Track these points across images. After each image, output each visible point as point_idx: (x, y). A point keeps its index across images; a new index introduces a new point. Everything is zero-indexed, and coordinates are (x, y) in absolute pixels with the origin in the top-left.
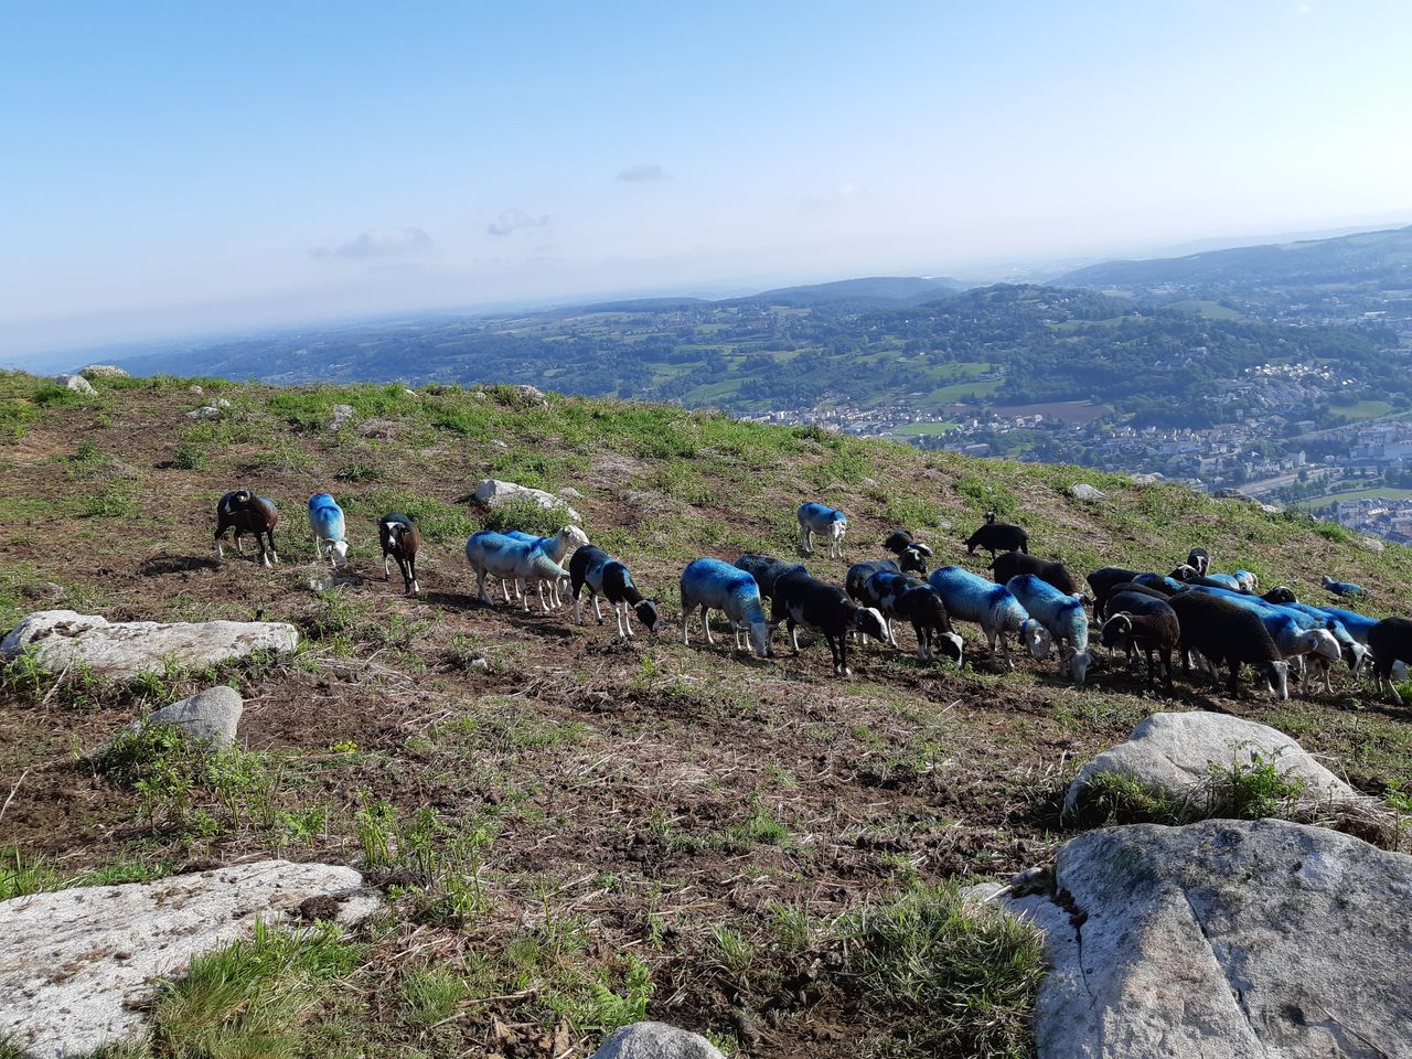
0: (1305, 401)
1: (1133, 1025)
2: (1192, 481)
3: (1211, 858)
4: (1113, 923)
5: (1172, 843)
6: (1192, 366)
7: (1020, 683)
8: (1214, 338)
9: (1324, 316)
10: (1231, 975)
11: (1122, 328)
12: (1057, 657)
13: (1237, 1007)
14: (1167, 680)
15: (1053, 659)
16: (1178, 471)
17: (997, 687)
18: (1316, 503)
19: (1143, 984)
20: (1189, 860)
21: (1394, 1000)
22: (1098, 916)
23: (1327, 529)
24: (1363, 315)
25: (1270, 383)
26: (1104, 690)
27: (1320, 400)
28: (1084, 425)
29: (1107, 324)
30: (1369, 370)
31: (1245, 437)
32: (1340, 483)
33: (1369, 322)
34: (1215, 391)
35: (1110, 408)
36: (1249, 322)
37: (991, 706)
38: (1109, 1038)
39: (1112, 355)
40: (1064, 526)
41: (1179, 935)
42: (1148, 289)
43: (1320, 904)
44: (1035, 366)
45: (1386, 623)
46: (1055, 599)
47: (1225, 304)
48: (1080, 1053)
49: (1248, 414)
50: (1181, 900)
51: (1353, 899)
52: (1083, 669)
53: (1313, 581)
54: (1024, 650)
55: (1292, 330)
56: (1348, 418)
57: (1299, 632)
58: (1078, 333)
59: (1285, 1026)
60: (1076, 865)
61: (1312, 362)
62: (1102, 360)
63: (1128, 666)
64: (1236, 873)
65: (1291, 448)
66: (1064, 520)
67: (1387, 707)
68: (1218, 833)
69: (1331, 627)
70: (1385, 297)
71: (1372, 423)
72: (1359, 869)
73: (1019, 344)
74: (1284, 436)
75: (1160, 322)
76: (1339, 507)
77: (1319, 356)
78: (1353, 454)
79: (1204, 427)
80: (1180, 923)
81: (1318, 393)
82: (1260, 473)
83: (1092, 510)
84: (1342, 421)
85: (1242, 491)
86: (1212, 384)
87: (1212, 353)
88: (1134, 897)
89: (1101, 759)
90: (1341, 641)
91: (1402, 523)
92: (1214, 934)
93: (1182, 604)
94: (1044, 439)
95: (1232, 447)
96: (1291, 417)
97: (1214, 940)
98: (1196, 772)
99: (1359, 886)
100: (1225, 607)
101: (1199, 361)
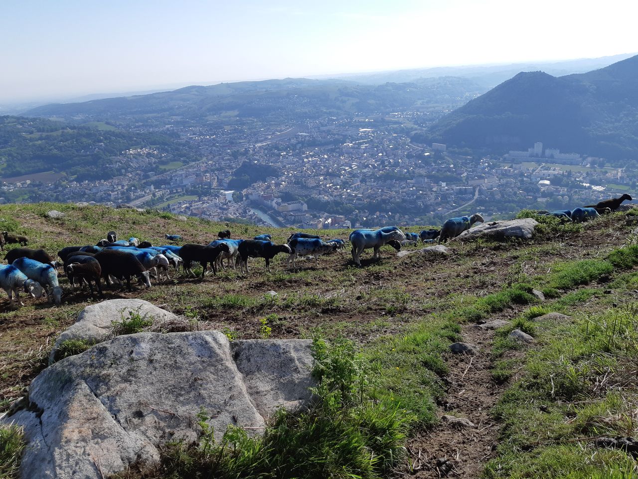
0: (149, 164)
1: (68, 451)
2: (109, 203)
3: (95, 362)
4: (56, 408)
5: (78, 362)
6: (98, 152)
7: (27, 311)
8: (106, 139)
9: (150, 128)
10: (110, 409)
11: (62, 135)
12: (46, 295)
13: (114, 422)
14: (100, 292)
15: (44, 296)
16: (101, 200)
17: (15, 317)
18: (161, 206)
19: (71, 431)
20: (86, 366)
21: (175, 391)
22: (49, 408)
23: (164, 215)
24: (165, 127)
25: (134, 157)
26: (70, 304)
27: (155, 163)
28: (53, 183)
29: (54, 134)
30: (171, 150)
31: (128, 181)
32: (169, 196)
33: (168, 129)
34: (111, 162)
35: (64, 174)
36: (120, 131)
37: (12, 327)
38: (58, 462)
39: (60, 149)
40: (46, 232)
41: (85, 401)
42: (72, 117)
43: (143, 364)
44: (21, 156)
45: (185, 247)
46: (38, 267)
47: (108, 123)
48: (45, 476)
49: (127, 171)
50: (84, 385)
51: (155, 358)
52: (59, 297)
53: (162, 237)
54: (28, 295)
55: (138, 134)
56: (167, 169)
57: (152, 258)
58: (41, 139)
59: (136, 421)
60: (38, 388)
61: (149, 147)
62: (55, 151)
63: (82, 290)
64: (106, 364)
65: (147, 184)
66: (46, 229)
67: (191, 279)
68: (97, 350)
69: (164, 253)
70: (172, 119)
71: (176, 171)
72: (156, 344)
73: (11, 146)
74: (144, 179)
75: (80, 132)
76: (170, 206)
77: (151, 144)
78: (172, 184)
79: (109, 179)
80: (85, 396)
81: (154, 160)
82: (137, 196)
83: (60, 222)
84: (165, 171)
85: (131, 204)
86: (109, 159)
87: (107, 146)
88: (64, 392)
89: (63, 335)
90: (169, 258)
91: (195, 209)
92: (101, 395)
93: (100, 256)
94: (33, 192)
95: (123, 186)
96: (145, 171)
97: (101, 397)
98: (108, 327)
99: (157, 351)
100: (119, 254)
101: (102, 150)
